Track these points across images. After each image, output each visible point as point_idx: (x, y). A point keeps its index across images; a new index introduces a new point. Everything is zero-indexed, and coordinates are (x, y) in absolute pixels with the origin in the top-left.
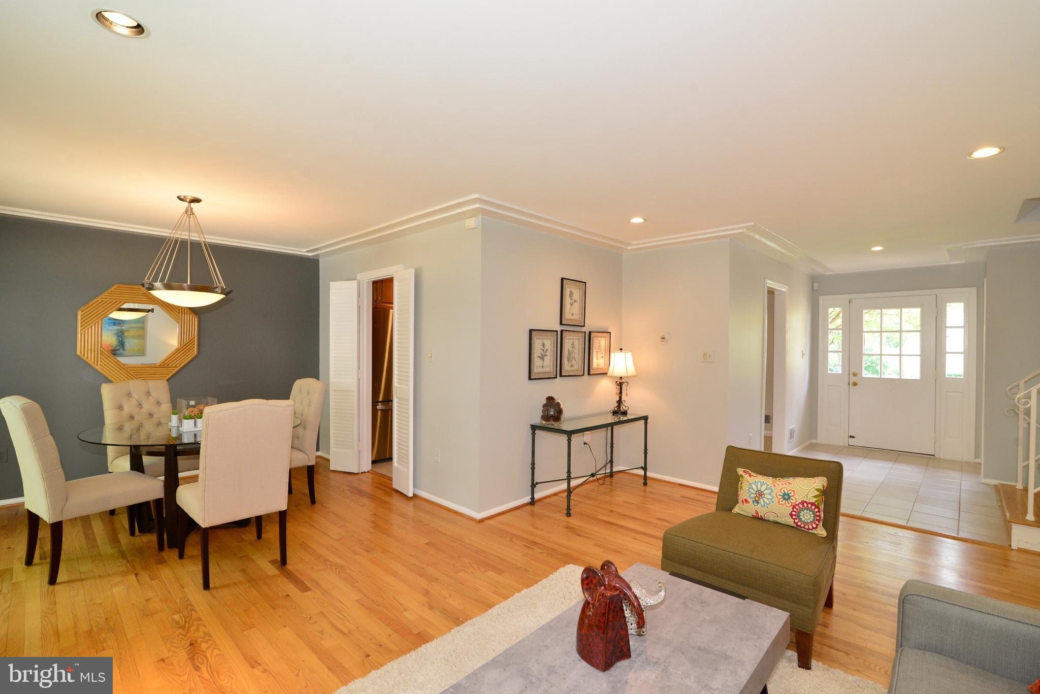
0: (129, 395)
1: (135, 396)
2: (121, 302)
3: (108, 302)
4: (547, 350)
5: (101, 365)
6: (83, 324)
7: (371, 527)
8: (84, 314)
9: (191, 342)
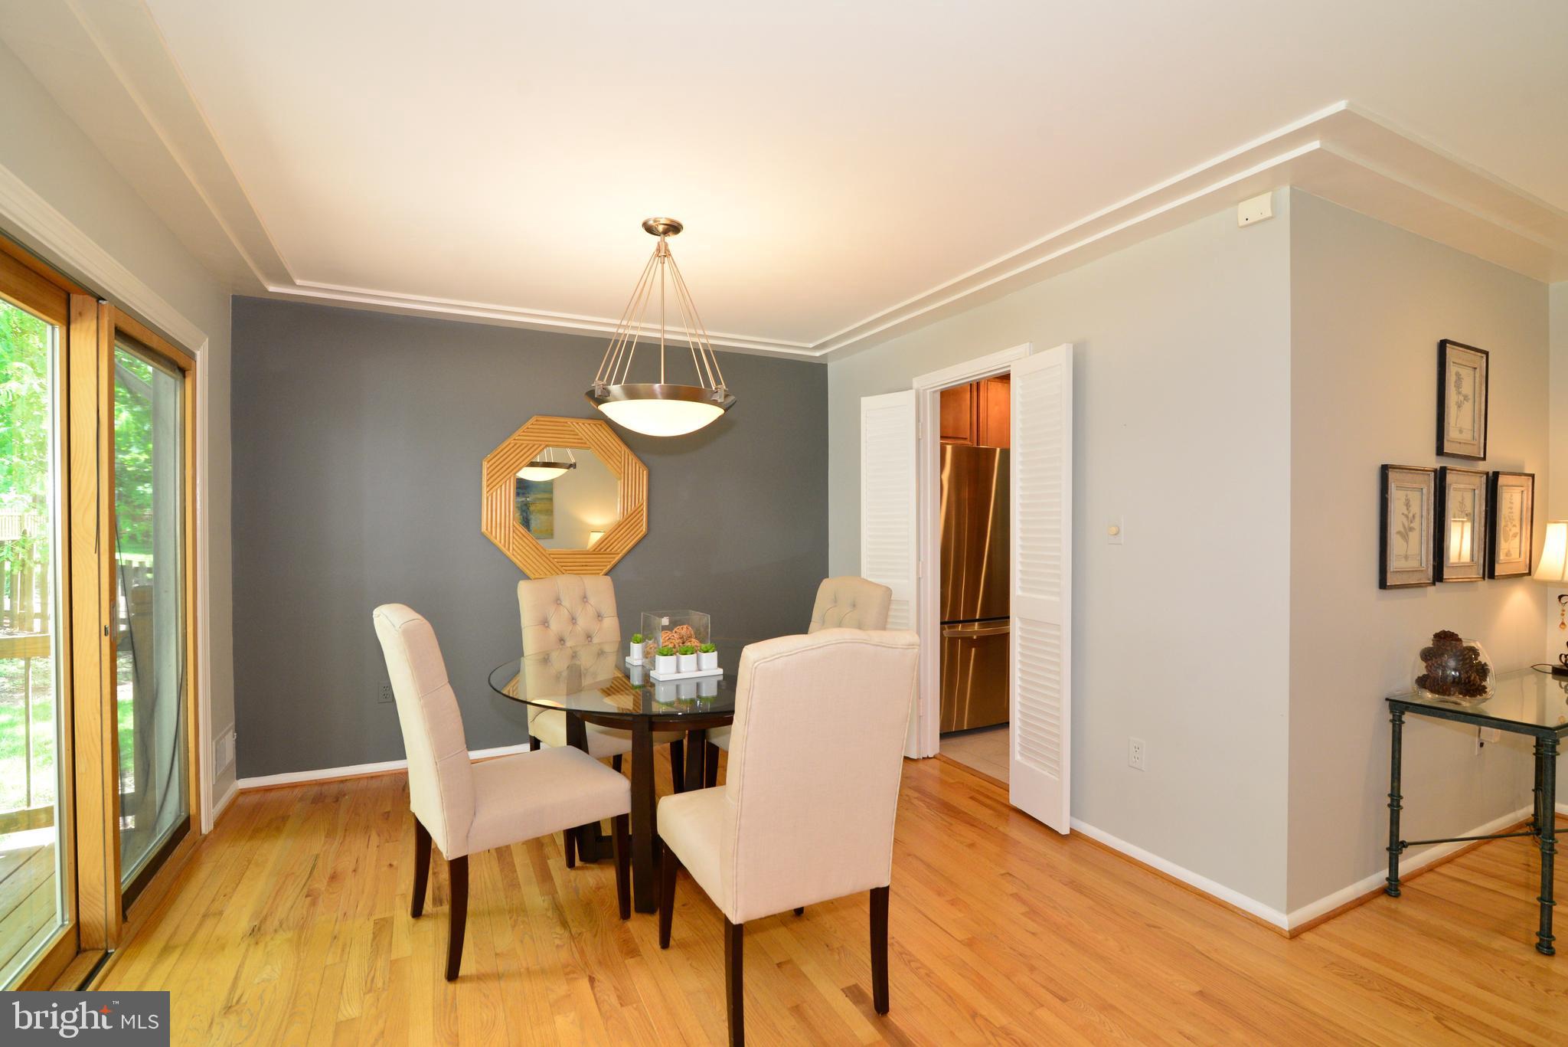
0: (558, 601)
1: (566, 603)
2: (541, 445)
3: (524, 446)
4: (1414, 516)
5: (513, 549)
6: (490, 481)
7: (1022, 914)
8: (491, 466)
9: (637, 511)
